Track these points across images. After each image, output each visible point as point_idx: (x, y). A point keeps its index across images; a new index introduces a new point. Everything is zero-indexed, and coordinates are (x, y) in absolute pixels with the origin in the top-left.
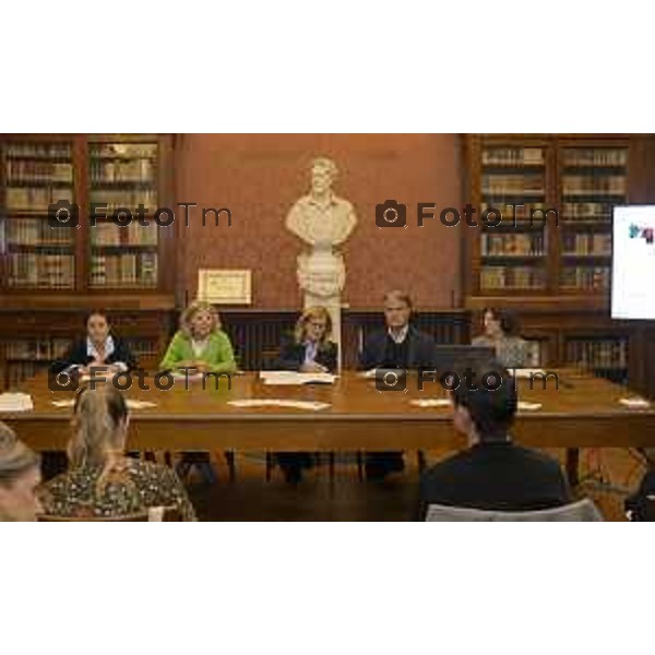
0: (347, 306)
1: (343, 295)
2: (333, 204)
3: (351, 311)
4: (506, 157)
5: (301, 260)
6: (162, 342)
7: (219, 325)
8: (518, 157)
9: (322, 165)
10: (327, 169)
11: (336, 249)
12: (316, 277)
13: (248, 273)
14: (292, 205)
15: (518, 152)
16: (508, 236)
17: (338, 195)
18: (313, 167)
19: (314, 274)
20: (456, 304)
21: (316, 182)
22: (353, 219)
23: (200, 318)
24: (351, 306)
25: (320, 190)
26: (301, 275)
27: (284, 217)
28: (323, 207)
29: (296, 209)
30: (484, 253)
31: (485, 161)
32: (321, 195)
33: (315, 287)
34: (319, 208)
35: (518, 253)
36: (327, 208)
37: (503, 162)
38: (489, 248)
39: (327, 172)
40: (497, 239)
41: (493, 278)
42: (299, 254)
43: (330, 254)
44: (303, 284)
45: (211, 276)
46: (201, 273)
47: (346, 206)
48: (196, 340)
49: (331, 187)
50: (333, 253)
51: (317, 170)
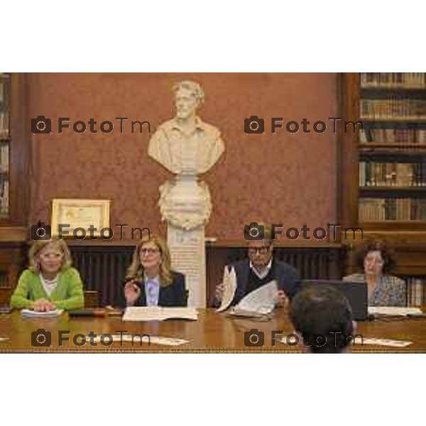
0: (213, 240)
1: (209, 229)
2: (199, 130)
3: (217, 245)
4: (387, 81)
5: (164, 189)
6: (12, 276)
7: (69, 262)
9: (187, 87)
10: (192, 92)
11: (201, 178)
12: (179, 208)
13: (106, 203)
16: (389, 165)
19: (177, 204)
20: (332, 239)
21: (181, 106)
22: (220, 146)
23: (47, 255)
24: (219, 240)
25: (184, 115)
28: (188, 133)
29: (159, 134)
30: (362, 184)
32: (185, 120)
34: (182, 134)
35: (400, 184)
36: (193, 134)
38: (368, 180)
39: (193, 95)
40: (377, 169)
41: (372, 211)
42: (161, 183)
43: (195, 184)
44: (165, 216)
45: (67, 205)
46: (56, 202)
47: (212, 132)
48: (45, 278)
50: (199, 181)
51: (182, 93)
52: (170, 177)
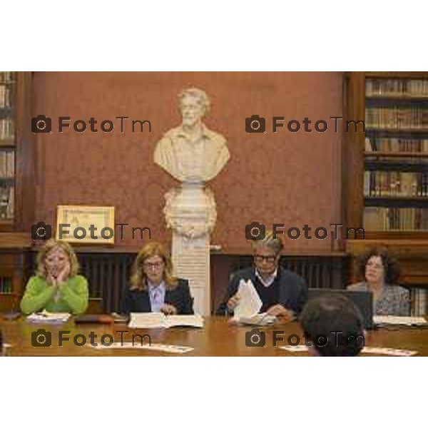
0: (218, 247)
1: (213, 236)
2: (205, 137)
3: (223, 253)
4: (392, 90)
5: (169, 196)
8: (405, 89)
9: (193, 95)
10: (198, 99)
13: (112, 209)
14: (160, 137)
15: (405, 85)
16: (394, 174)
17: (210, 127)
18: (184, 96)
20: (336, 247)
21: (187, 114)
22: (226, 154)
24: (223, 248)
26: (169, 214)
27: (151, 150)
28: (194, 141)
29: (165, 142)
30: (366, 193)
31: (370, 93)
32: (191, 127)
33: (183, 226)
34: (188, 141)
35: (404, 194)
36: (198, 142)
37: (389, 94)
38: (372, 188)
39: (199, 103)
40: (381, 177)
41: (376, 220)
43: (200, 191)
44: (171, 223)
45: (72, 212)
49: (203, 119)
50: (204, 189)
51: (188, 100)
52: (176, 184)
